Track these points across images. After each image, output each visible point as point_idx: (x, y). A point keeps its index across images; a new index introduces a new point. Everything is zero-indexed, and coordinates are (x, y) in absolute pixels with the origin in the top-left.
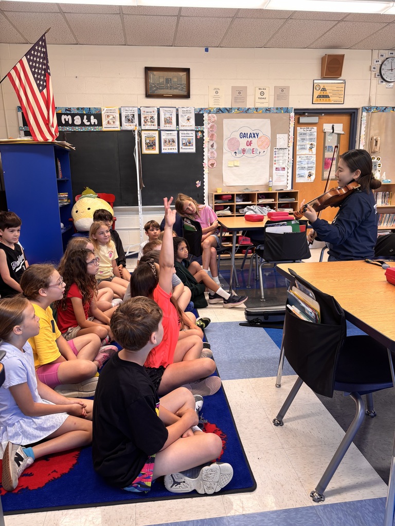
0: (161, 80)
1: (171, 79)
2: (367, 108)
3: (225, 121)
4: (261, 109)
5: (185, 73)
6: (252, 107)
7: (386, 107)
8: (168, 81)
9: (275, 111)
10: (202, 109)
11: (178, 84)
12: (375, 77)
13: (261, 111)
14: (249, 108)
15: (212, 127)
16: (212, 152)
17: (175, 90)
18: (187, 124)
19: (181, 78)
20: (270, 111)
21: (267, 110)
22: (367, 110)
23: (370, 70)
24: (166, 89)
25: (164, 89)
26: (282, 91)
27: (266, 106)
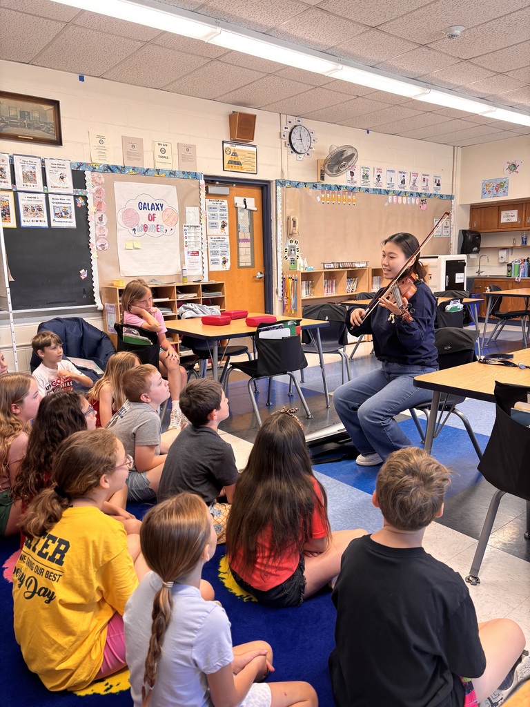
0: (12, 113)
1: (29, 113)
2: (281, 181)
3: (117, 184)
4: (164, 171)
5: (51, 107)
6: (151, 167)
7: (299, 183)
8: (23, 115)
9: (182, 176)
10: (81, 165)
11: (41, 123)
12: (286, 146)
13: (164, 174)
14: (148, 169)
15: (98, 191)
16: (101, 228)
17: (37, 131)
18: (61, 185)
19: (46, 114)
20: (174, 175)
21: (170, 173)
22: (282, 184)
23: (280, 137)
24: (22, 127)
25: (18, 127)
26: (188, 150)
27: (169, 167)
